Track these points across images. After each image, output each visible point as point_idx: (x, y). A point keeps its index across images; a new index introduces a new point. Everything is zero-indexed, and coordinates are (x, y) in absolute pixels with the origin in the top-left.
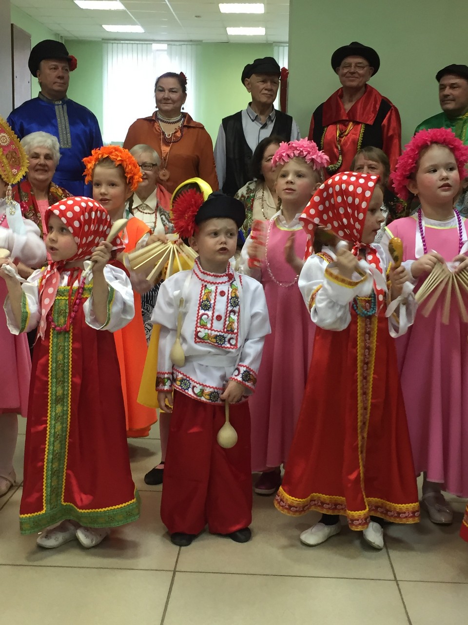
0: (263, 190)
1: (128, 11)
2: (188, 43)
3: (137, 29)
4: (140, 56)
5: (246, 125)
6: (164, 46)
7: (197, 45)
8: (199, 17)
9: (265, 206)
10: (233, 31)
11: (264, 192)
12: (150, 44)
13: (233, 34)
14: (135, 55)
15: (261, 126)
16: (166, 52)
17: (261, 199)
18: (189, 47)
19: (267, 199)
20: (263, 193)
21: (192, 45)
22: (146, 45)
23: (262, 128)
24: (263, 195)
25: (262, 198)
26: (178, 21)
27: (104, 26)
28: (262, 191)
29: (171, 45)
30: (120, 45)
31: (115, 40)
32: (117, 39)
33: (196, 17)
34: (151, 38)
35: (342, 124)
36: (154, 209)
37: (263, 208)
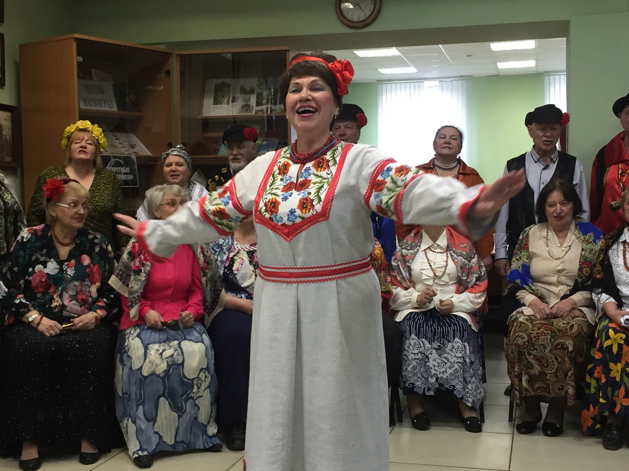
0: (548, 230)
1: (402, 56)
2: (458, 79)
3: (411, 70)
4: (412, 91)
5: (529, 167)
6: (436, 83)
7: (467, 80)
8: (470, 56)
9: (549, 244)
10: (502, 66)
11: (549, 232)
12: (422, 82)
13: (503, 68)
14: (408, 91)
15: (543, 167)
16: (438, 88)
17: (545, 239)
18: (460, 82)
19: (551, 239)
20: (547, 232)
21: (462, 80)
22: (418, 83)
23: (544, 169)
24: (547, 235)
25: (547, 237)
26: (451, 61)
27: (379, 70)
28: (546, 230)
29: (442, 81)
30: (394, 85)
31: (389, 80)
32: (390, 80)
33: (467, 56)
34: (423, 76)
35: (625, 164)
36: (445, 248)
37: (547, 246)
